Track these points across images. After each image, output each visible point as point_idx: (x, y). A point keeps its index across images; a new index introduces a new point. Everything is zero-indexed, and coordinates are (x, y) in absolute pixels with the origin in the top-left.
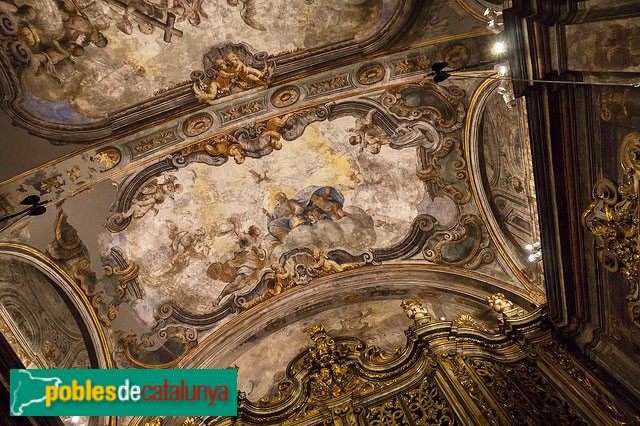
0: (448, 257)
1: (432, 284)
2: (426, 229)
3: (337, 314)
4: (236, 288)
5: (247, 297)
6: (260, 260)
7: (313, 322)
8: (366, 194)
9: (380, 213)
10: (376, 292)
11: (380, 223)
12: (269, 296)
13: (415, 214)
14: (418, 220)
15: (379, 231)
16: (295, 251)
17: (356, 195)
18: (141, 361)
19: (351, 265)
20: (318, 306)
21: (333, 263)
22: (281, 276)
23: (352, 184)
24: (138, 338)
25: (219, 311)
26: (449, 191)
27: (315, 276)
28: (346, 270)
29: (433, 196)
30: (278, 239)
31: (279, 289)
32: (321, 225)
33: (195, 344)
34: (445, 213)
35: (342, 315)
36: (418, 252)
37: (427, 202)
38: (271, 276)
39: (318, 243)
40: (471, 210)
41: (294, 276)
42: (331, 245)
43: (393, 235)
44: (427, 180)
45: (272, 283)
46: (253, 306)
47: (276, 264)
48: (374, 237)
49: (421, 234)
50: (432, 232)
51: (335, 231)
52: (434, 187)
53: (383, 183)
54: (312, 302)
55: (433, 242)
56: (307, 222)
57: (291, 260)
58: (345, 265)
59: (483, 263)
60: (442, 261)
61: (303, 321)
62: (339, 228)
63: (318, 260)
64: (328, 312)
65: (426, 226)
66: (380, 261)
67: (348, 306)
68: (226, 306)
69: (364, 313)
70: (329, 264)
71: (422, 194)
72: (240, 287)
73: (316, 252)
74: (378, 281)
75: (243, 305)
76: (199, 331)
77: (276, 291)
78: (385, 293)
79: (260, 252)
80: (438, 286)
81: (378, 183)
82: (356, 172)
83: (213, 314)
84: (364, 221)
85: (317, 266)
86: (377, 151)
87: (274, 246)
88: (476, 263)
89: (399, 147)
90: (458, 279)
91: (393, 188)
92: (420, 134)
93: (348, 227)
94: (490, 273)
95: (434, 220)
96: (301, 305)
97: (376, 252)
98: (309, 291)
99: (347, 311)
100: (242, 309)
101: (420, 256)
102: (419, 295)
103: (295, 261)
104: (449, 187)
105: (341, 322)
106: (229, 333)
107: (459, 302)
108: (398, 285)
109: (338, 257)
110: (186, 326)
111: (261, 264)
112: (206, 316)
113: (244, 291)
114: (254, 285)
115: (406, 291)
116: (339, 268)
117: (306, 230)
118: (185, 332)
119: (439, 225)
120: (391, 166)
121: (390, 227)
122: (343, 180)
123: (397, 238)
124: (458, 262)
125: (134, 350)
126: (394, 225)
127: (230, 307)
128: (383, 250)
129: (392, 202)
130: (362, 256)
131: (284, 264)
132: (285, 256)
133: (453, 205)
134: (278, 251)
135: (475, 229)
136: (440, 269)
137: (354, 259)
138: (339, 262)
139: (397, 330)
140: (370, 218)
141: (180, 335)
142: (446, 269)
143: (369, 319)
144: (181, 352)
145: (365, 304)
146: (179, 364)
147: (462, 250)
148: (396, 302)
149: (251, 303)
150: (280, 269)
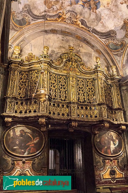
0: (110, 46)
1: (101, 50)
2: (112, 35)
3: (73, 41)
5: (50, 16)
6: (62, 7)
7: (65, 38)
8: (107, 12)
9: (105, 20)
10: (86, 40)
11: (102, 23)
12: (56, 20)
13: (113, 29)
14: (112, 31)
15: (100, 24)
16: (73, 12)
17: (104, 9)
18: (14, 21)
19: (84, 27)
20: (68, 33)
21: (80, 23)
22: (63, 16)
24: (16, 13)
25: (40, 16)
26: (127, 31)
27: (73, 23)
28: (82, 27)
29: (122, 28)
30: (71, 4)
31: (60, 20)
33: (29, 24)
34: (120, 35)
35: (74, 42)
36: (104, 38)
37: (119, 28)
38: (61, 14)
39: (81, 14)
40: (127, 40)
41: (67, 19)
42: (84, 17)
43: (102, 29)
44: (125, 23)
45: (60, 17)
46: (50, 20)
47: (65, 12)
48: (97, 25)
49: (109, 35)
50: (112, 36)
51: (88, 15)
53: (114, 13)
54: (67, 31)
55: (110, 39)
56: (83, 6)
57: (70, 13)
58: (83, 26)
59: (117, 55)
60: (108, 46)
61: (63, 36)
62: (90, 15)
63: (77, 19)
64: (71, 38)
65: (112, 34)
66: (93, 32)
67: (77, 40)
68: (43, 16)
69: (80, 46)
70: (79, 22)
71: (120, 25)
72: (50, 12)
73: (78, 16)
74: (88, 37)
75: (48, 18)
76: (32, 20)
77: (59, 20)
78: (88, 43)
79: (63, 5)
80: (102, 51)
83: (38, 16)
84: (99, 19)
85: (75, 20)
86: (122, 4)
87: (69, 6)
88: (115, 53)
90: (108, 53)
91: (115, 17)
93: (93, 16)
94: (116, 59)
95: (116, 34)
96: (63, 29)
97: (94, 29)
98: (68, 26)
99: (76, 42)
100: (47, 19)
101: (104, 40)
102: (96, 50)
103: (71, 14)
105: (73, 44)
106: (40, 25)
107: (104, 59)
108: (93, 43)
109: (83, 22)
110: (29, 16)
111: (61, 9)
112: (36, 16)
113: (50, 14)
114: (54, 14)
115: (93, 46)
116: (81, 26)
117: (81, 7)
118: (29, 18)
119: (116, 36)
121: (104, 26)
122: (105, 3)
123: (103, 30)
124: (111, 50)
125: (13, 17)
126: (105, 26)
127: (44, 17)
128: (96, 30)
129: (111, 20)
130: (89, 27)
131: (67, 13)
132: (69, 11)
133: (124, 35)
134: (69, 8)
135: (123, 45)
136: (106, 47)
137: (86, 26)
138: (82, 24)
139: (87, 57)
140: (101, 19)
141: (27, 18)
142: (107, 49)
143: (81, 49)
144: (25, 24)
145: (82, 42)
146: (24, 28)
147: (115, 47)
148: (89, 48)
149: (50, 19)
150: (65, 14)
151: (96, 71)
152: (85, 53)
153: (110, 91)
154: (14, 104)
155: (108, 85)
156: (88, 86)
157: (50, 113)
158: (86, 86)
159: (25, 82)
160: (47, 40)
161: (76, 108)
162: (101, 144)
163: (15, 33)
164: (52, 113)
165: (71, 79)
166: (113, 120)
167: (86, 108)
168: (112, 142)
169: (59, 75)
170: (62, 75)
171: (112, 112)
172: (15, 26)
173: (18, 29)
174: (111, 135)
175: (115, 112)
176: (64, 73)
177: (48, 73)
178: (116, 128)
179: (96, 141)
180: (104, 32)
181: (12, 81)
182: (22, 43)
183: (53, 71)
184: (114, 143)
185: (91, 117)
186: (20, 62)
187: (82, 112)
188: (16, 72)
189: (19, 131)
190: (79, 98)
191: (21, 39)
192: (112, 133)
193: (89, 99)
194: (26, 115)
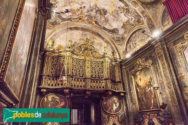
0: (115, 39)
1: (109, 41)
2: (116, 31)
3: (89, 35)
4: (73, 16)
6: (82, 13)
7: (84, 33)
8: (112, 17)
9: (111, 22)
10: (98, 34)
11: (109, 23)
12: (78, 21)
13: (116, 27)
14: (116, 28)
15: (108, 24)
16: (89, 16)
17: (110, 15)
18: (49, 23)
20: (86, 29)
21: (95, 23)
22: (83, 19)
23: (111, 13)
25: (67, 19)
26: (125, 29)
27: (89, 23)
28: (96, 26)
29: (122, 28)
30: (88, 12)
31: (81, 21)
32: (98, 15)
33: (59, 24)
34: (121, 32)
37: (120, 28)
39: (95, 17)
40: (126, 35)
42: (97, 20)
43: (109, 27)
44: (124, 25)
45: (80, 19)
47: (84, 16)
48: (106, 24)
49: (114, 31)
51: (100, 18)
52: (124, 26)
54: (86, 28)
55: (115, 34)
56: (96, 13)
57: (87, 17)
58: (96, 25)
59: (119, 44)
60: (113, 38)
61: (82, 31)
62: (101, 18)
63: (92, 20)
64: (88, 33)
66: (103, 29)
67: (92, 34)
68: (69, 19)
70: (94, 22)
71: (121, 26)
74: (100, 32)
76: (61, 21)
78: (100, 36)
79: (83, 12)
80: (109, 42)
81: (116, 17)
82: (114, 12)
84: (107, 21)
85: (91, 21)
86: (121, 13)
87: (86, 12)
89: (125, 16)
90: (113, 43)
91: (117, 20)
92: (131, 18)
93: (103, 19)
94: (119, 47)
95: (118, 31)
96: (83, 27)
98: (86, 25)
100: (71, 21)
101: (111, 34)
102: (105, 41)
104: (126, 29)
105: (90, 37)
106: (66, 25)
107: (111, 47)
108: (103, 36)
109: (96, 22)
110: (59, 19)
111: (81, 14)
112: (64, 19)
113: (74, 17)
114: (77, 17)
115: (103, 38)
116: (95, 24)
117: (95, 13)
118: (59, 20)
120: (121, 17)
121: (110, 25)
122: (110, 11)
124: (116, 41)
128: (105, 28)
129: (115, 22)
130: (101, 26)
132: (87, 16)
133: (124, 32)
134: (86, 14)
135: (123, 38)
136: (112, 39)
137: (99, 25)
138: (96, 24)
139: (99, 46)
140: (108, 21)
141: (58, 20)
142: (113, 40)
143: (95, 40)
144: (56, 24)
145: (95, 36)
146: (55, 27)
147: (118, 39)
148: (101, 39)
149: (74, 20)
150: (84, 17)
151: (104, 57)
152: (98, 43)
153: (114, 69)
154: (48, 80)
155: (113, 65)
156: (98, 66)
157: (72, 86)
158: (97, 66)
159: (56, 64)
160: (72, 34)
161: (90, 81)
162: (107, 106)
163: (49, 31)
164: (73, 85)
165: (87, 62)
166: (116, 89)
167: (97, 82)
168: (114, 104)
169: (79, 59)
170: (81, 60)
171: (115, 84)
172: (49, 26)
173: (51, 28)
174: (114, 100)
175: (117, 84)
176: (82, 58)
177: (71, 58)
178: (118, 95)
179: (104, 104)
180: (111, 29)
181: (47, 64)
182: (54, 37)
183: (75, 56)
184: (116, 105)
185: (100, 87)
186: (52, 51)
187: (94, 84)
188: (49, 58)
189: (51, 98)
190: (92, 75)
191: (53, 34)
192: (114, 98)
193: (99, 76)
194: (56, 87)
